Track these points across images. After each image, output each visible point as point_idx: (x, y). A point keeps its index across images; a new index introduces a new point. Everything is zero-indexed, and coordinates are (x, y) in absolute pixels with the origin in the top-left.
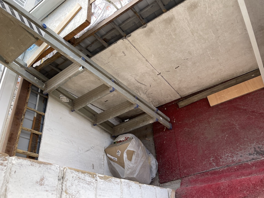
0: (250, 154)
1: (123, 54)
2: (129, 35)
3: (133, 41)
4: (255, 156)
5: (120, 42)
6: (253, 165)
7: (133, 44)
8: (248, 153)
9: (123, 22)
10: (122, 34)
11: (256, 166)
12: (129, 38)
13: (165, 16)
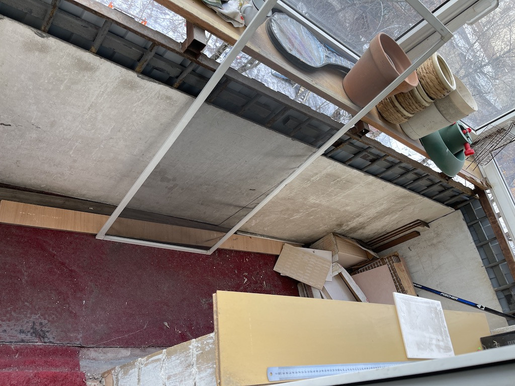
13: (88, 57)
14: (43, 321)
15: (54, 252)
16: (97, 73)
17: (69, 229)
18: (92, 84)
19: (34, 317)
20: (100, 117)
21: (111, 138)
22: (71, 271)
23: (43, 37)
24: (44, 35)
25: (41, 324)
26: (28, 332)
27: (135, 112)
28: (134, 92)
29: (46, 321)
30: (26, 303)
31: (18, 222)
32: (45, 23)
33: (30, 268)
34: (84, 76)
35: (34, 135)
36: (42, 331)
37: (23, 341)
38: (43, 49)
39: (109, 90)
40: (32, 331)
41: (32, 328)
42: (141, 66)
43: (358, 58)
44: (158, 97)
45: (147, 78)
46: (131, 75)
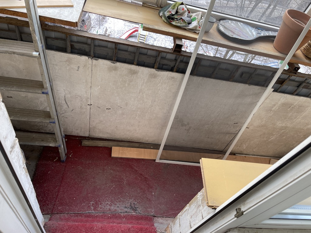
0: (126, 207)
1: (77, 68)
2: (97, 59)
3: (95, 65)
4: (129, 210)
5: (84, 58)
6: (124, 217)
7: (93, 68)
8: (124, 206)
9: (99, 46)
10: (92, 54)
11: (126, 219)
12: (94, 61)
13: (133, 67)
14: (135, 202)
15: (137, 169)
16: (139, 74)
17: (142, 158)
18: (138, 80)
19: (131, 200)
20: (145, 96)
21: (152, 106)
22: (145, 178)
23: (114, 63)
24: (115, 62)
25: (134, 204)
26: (129, 207)
27: (159, 89)
28: (156, 79)
29: (136, 203)
30: (127, 194)
31: (120, 156)
32: (114, 57)
33: (127, 177)
34: (134, 77)
35: (120, 112)
36: (135, 207)
37: (126, 212)
38: (116, 69)
39: (145, 81)
40: (130, 207)
41: (130, 206)
42: (157, 65)
43: (278, 28)
44: (168, 79)
45: (160, 70)
46: (153, 71)
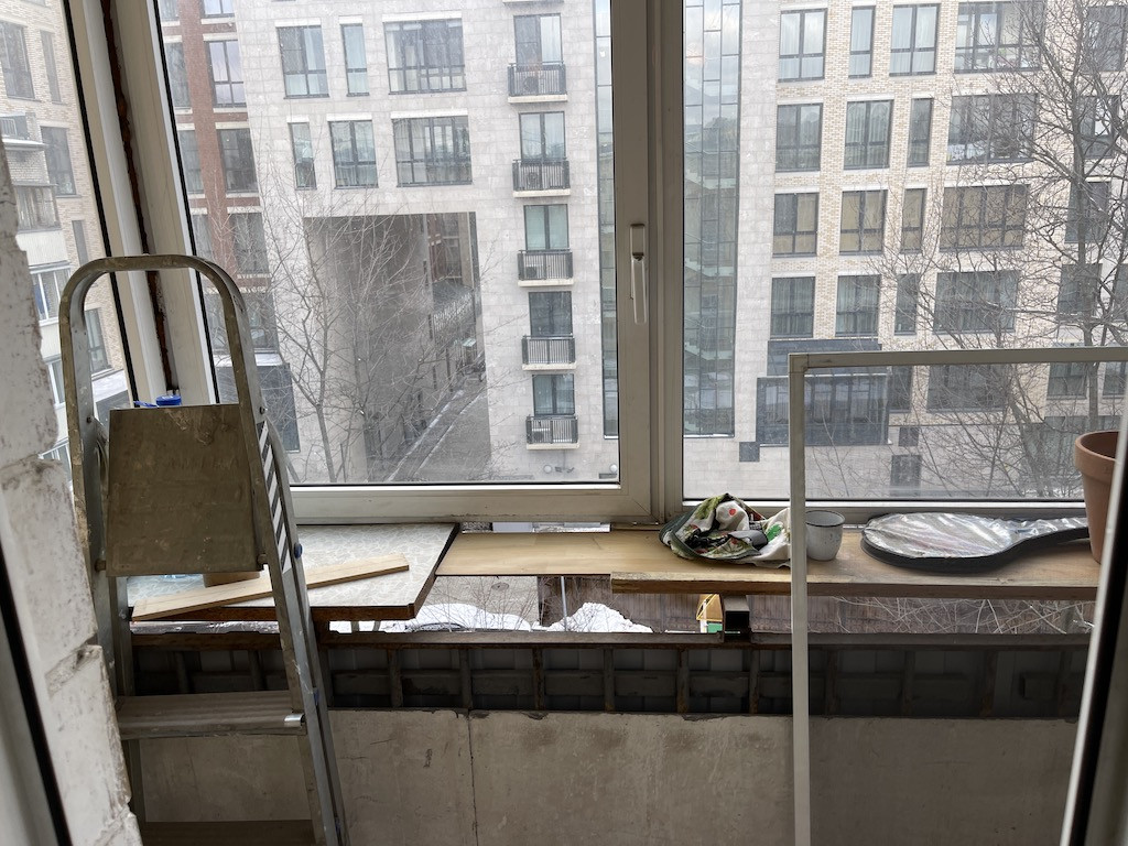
1: (423, 759)
2: (484, 712)
3: (480, 735)
5: (444, 716)
7: (475, 748)
9: (488, 669)
10: (467, 697)
12: (476, 722)
13: (605, 721)
16: (629, 744)
18: (631, 768)
20: (671, 834)
23: (540, 718)
24: (540, 714)
27: (719, 795)
28: (695, 753)
32: (537, 698)
34: (614, 759)
38: (547, 738)
39: (658, 768)
42: (684, 699)
44: (737, 745)
45: (699, 716)
46: (674, 722)
